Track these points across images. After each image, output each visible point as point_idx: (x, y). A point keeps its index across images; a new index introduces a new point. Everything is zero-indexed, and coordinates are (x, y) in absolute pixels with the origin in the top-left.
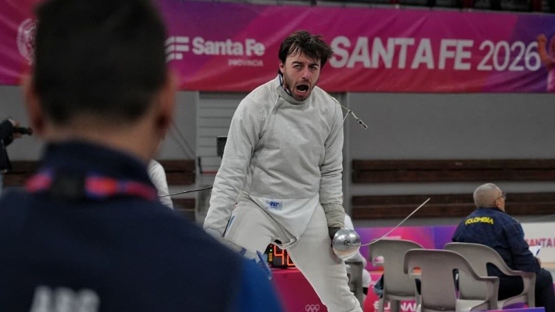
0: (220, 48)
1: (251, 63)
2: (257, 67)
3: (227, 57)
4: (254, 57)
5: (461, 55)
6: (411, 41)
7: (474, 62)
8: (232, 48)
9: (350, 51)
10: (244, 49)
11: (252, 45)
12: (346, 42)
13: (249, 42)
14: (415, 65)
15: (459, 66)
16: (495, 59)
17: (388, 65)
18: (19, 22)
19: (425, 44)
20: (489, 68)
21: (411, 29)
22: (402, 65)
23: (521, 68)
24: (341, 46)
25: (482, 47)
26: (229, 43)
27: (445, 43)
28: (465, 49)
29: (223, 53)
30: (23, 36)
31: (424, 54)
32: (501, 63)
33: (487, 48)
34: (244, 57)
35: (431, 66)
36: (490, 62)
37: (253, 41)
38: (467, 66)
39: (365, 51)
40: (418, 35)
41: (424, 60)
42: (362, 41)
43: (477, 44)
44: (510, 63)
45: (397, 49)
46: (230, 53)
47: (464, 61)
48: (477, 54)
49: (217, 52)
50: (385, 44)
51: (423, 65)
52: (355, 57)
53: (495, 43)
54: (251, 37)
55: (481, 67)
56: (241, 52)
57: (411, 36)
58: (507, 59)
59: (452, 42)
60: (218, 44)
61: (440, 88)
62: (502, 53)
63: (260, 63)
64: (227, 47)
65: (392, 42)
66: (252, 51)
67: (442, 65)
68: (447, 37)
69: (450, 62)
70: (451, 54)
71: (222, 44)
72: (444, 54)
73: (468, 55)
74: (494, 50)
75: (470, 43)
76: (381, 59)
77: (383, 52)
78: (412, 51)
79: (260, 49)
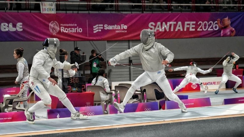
0: (113, 27)
1: (123, 31)
2: (125, 33)
3: (115, 30)
4: (124, 30)
5: (191, 26)
6: (175, 23)
7: (196, 28)
8: (117, 27)
9: (155, 26)
10: (121, 27)
11: (123, 26)
12: (154, 24)
13: (122, 25)
14: (176, 30)
15: (191, 30)
16: (203, 27)
17: (168, 30)
18: (49, 22)
19: (180, 23)
20: (201, 30)
21: (175, 19)
22: (172, 30)
23: (212, 30)
24: (152, 25)
25: (199, 23)
26: (116, 26)
27: (186, 23)
28: (193, 24)
29: (114, 29)
30: (51, 27)
31: (179, 27)
32: (205, 28)
33: (200, 24)
34: (121, 30)
35: (182, 30)
36: (201, 28)
37: (123, 25)
38: (194, 30)
39: (160, 26)
40: (177, 21)
41: (179, 28)
42: (159, 23)
43: (197, 22)
44: (208, 28)
45: (170, 25)
46: (116, 29)
47: (193, 28)
48: (197, 26)
49: (112, 29)
50: (166, 24)
51: (179, 30)
52: (157, 28)
53: (203, 22)
54: (123, 24)
55: (198, 30)
56: (120, 28)
57: (175, 21)
58: (207, 27)
59: (189, 22)
60: (112, 26)
61: (185, 37)
62: (205, 25)
63: (126, 31)
64: (115, 27)
65: (168, 24)
66: (123, 28)
67: (185, 30)
68: (187, 21)
69: (188, 29)
70: (188, 26)
71: (114, 26)
72: (186, 26)
73: (194, 26)
74: (203, 24)
75: (194, 22)
76: (165, 28)
77: (166, 26)
78: (175, 26)
79: (125, 27)
